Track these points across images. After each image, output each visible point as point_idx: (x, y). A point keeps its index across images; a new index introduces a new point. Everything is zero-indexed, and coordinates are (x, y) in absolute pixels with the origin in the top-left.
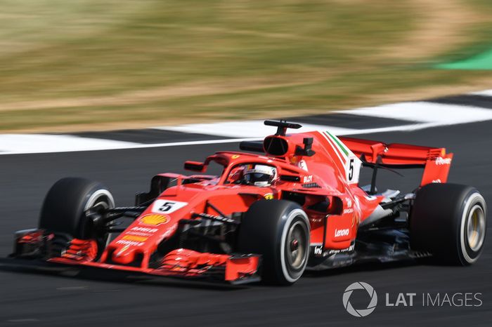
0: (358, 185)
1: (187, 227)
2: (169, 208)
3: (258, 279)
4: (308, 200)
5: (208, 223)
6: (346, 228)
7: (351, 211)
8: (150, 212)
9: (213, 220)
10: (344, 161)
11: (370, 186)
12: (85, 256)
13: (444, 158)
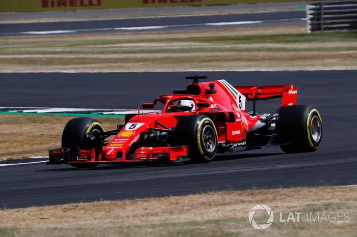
0: (245, 111)
1: (146, 136)
2: (135, 126)
3: (189, 159)
4: (214, 116)
5: (158, 133)
6: (238, 130)
7: (240, 120)
8: (124, 130)
9: (161, 131)
10: (236, 98)
11: (253, 112)
12: (89, 158)
13: (293, 90)
